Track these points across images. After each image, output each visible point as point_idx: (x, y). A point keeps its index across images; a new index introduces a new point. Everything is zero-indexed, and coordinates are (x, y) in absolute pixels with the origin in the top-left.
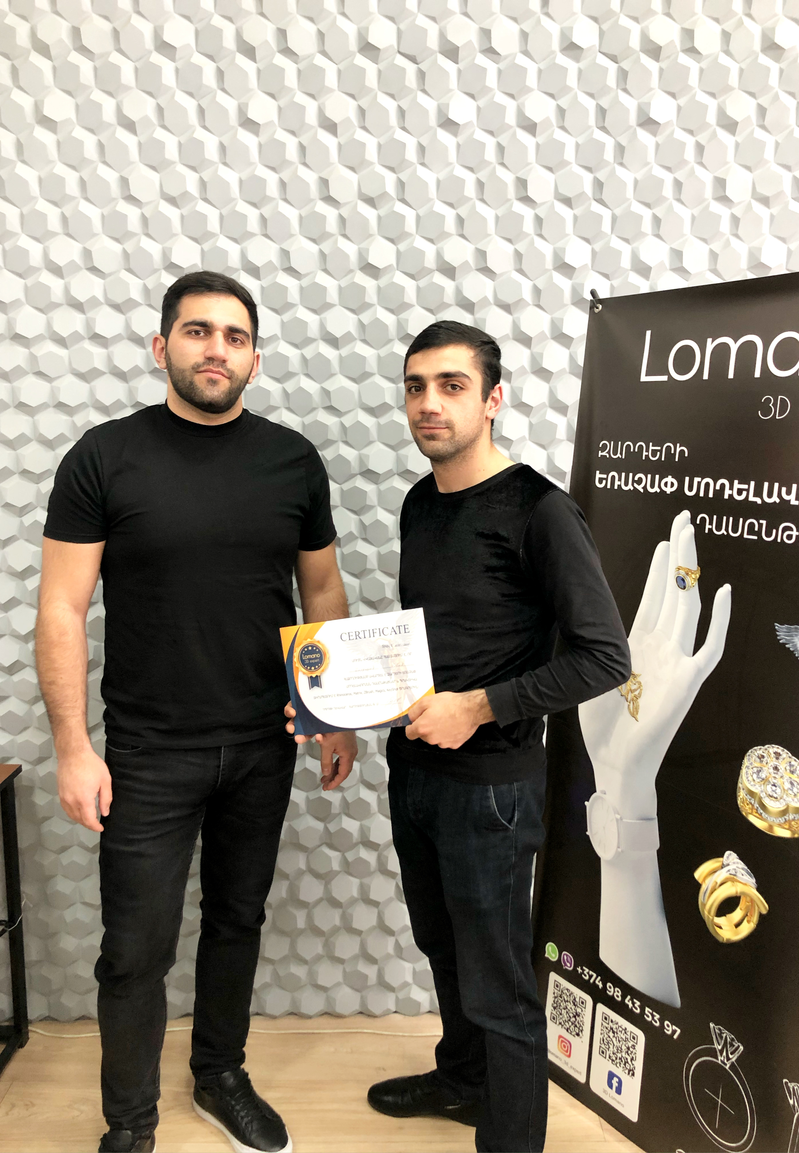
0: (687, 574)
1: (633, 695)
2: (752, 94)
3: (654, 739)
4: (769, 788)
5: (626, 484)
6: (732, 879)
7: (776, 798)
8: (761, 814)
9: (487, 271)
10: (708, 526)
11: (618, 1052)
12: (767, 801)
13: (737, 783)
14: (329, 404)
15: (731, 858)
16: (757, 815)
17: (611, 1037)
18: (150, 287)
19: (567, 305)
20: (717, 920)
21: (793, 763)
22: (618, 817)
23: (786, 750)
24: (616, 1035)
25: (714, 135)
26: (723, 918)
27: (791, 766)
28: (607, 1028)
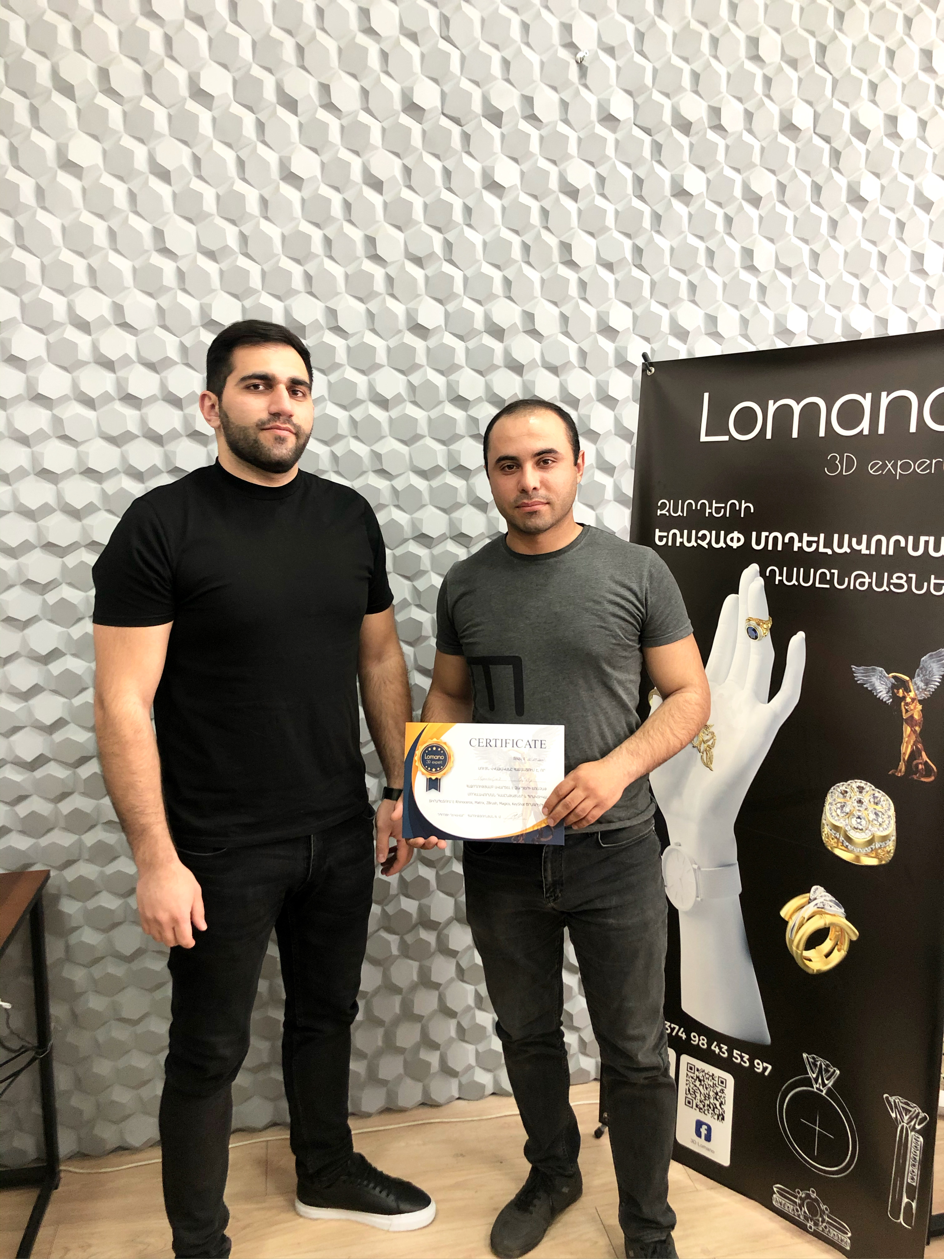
0: (759, 625)
1: (706, 745)
2: (773, 172)
3: (732, 785)
4: (854, 821)
5: (689, 541)
6: (821, 911)
7: (862, 830)
8: (847, 847)
9: (534, 333)
10: (778, 578)
11: (705, 1099)
12: (852, 834)
13: (821, 820)
14: (380, 468)
15: (819, 893)
16: (843, 848)
17: (698, 1085)
18: (188, 345)
19: (611, 368)
20: (806, 954)
21: (877, 794)
22: (696, 867)
23: (869, 784)
24: (702, 1083)
25: (741, 208)
26: (813, 950)
27: (874, 797)
28: (692, 1078)
